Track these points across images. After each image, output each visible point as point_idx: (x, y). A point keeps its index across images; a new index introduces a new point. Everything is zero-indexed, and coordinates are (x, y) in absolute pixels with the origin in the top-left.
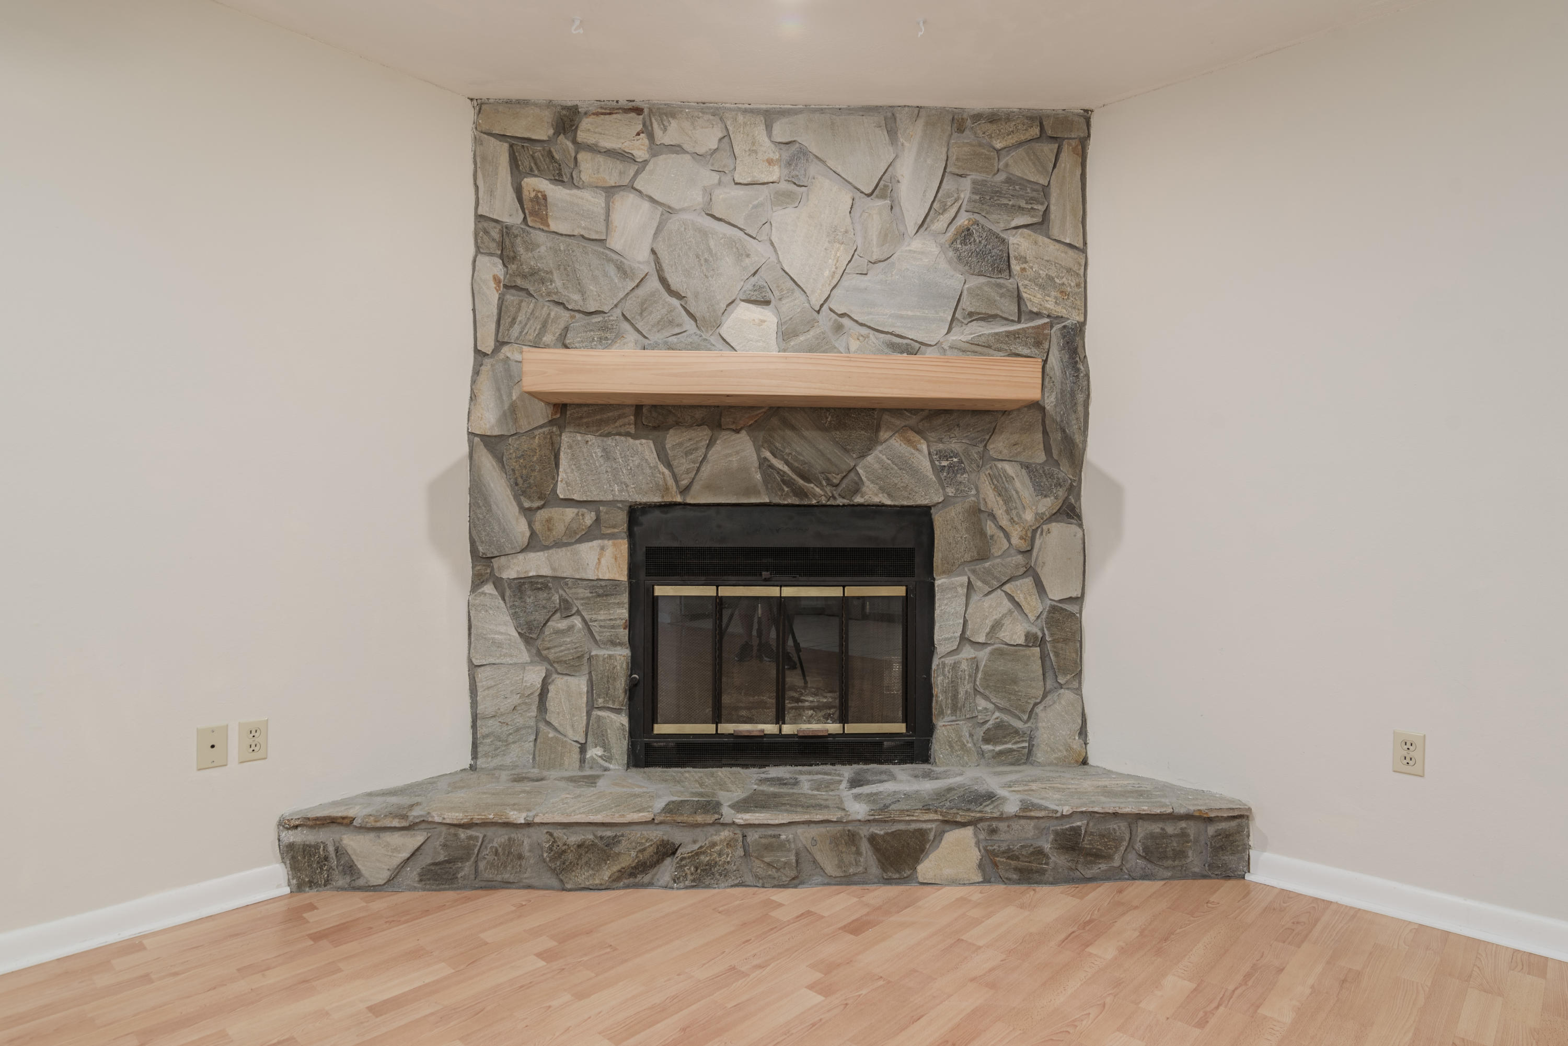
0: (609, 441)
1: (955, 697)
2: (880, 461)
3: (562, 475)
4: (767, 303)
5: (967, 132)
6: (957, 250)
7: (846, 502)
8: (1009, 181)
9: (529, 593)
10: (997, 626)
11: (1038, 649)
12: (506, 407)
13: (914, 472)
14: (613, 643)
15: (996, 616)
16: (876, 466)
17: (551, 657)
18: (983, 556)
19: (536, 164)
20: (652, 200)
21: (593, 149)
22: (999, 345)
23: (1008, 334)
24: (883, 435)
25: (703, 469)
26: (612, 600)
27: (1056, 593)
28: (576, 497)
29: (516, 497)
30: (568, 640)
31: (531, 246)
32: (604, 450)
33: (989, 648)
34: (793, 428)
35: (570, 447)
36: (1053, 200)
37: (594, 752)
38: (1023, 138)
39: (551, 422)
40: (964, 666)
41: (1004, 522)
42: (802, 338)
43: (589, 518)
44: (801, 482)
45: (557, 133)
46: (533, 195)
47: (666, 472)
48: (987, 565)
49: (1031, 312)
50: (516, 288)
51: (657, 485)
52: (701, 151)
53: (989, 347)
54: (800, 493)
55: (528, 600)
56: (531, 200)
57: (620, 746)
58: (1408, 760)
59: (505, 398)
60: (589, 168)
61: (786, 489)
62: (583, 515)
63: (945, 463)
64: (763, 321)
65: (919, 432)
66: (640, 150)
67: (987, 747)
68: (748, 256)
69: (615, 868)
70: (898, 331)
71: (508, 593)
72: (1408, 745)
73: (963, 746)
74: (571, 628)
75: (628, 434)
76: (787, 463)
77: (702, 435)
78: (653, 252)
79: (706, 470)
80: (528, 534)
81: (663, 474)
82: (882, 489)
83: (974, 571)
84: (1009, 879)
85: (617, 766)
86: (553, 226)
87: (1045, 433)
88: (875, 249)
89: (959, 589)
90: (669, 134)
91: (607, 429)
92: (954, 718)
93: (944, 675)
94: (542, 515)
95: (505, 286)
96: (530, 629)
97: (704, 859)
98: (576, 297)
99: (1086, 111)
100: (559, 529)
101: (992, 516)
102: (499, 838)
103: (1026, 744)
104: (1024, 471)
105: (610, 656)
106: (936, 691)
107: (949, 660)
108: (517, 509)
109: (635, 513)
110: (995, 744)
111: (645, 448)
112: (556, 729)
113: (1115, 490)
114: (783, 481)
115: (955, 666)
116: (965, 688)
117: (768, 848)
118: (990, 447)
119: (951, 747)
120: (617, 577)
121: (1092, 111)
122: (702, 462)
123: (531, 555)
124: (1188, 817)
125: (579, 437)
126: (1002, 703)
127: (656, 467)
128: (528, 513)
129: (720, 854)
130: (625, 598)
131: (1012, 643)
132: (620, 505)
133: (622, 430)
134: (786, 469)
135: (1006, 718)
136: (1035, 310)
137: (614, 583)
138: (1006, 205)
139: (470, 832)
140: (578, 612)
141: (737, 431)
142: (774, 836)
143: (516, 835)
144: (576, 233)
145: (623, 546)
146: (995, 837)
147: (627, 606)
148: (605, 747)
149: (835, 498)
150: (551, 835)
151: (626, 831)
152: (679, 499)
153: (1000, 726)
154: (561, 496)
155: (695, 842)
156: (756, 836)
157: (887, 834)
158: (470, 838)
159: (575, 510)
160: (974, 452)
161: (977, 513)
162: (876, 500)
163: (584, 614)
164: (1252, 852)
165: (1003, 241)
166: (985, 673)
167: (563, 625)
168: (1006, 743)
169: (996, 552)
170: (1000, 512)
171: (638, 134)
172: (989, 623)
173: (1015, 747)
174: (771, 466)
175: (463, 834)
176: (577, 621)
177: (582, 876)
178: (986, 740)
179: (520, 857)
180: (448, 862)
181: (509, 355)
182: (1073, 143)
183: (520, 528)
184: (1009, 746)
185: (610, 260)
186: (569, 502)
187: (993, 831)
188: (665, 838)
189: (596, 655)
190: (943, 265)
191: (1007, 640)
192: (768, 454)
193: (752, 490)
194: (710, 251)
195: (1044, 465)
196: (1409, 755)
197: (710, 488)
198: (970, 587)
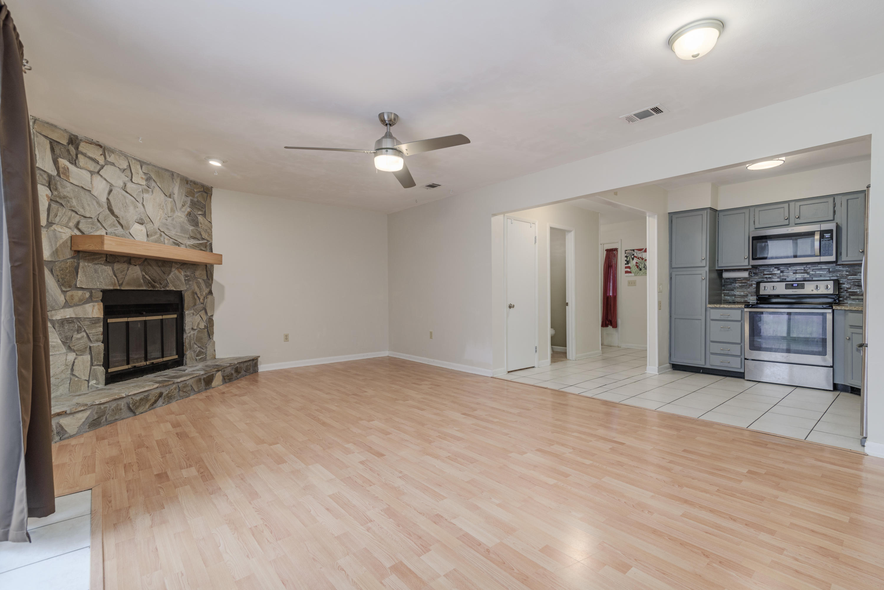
0: (97, 266)
1: (190, 345)
2: (173, 277)
3: (79, 278)
4: (142, 224)
5: (189, 185)
6: (188, 218)
7: (164, 289)
8: (197, 201)
9: (66, 324)
10: (199, 324)
11: (206, 329)
12: (54, 249)
13: (180, 280)
14: (97, 341)
15: (198, 321)
16: (172, 279)
17: (75, 349)
18: (195, 305)
19: (62, 153)
20: (105, 180)
21: (85, 155)
22: (198, 247)
23: (200, 244)
24: (173, 269)
26: (97, 325)
27: (209, 315)
28: (83, 287)
29: (60, 286)
30: (82, 341)
31: (64, 187)
32: (95, 269)
33: (197, 330)
34: (151, 266)
35: (83, 268)
36: (206, 209)
37: (93, 382)
38: (200, 190)
39: (72, 258)
40: (192, 336)
41: (199, 295)
42: (153, 237)
43: (87, 295)
44: (153, 283)
45: (70, 144)
46: (63, 166)
47: (115, 278)
48: (196, 307)
50: (57, 202)
51: (112, 283)
52: (121, 167)
53: (196, 247)
54: (153, 286)
55: (66, 328)
56: (62, 168)
57: (102, 378)
58: (286, 339)
59: (53, 245)
60: (82, 160)
61: (150, 285)
62: (85, 293)
63: (187, 278)
64: (142, 230)
65: (181, 269)
66: (101, 161)
67: (197, 358)
68: (137, 208)
69: (150, 404)
70: (176, 239)
71: (57, 325)
72: (286, 336)
73: (193, 359)
74: (83, 337)
75: (101, 264)
76: (149, 277)
77: (125, 266)
78: (108, 199)
79: (127, 278)
80: (64, 301)
81: (114, 279)
82: (173, 286)
83: (193, 309)
85: (101, 385)
86: (71, 181)
87: (207, 271)
88: (169, 213)
89: (190, 314)
90: (111, 158)
91: (96, 262)
92: (190, 351)
93: (188, 339)
94: (69, 294)
95: (51, 200)
96: (67, 339)
97: (170, 395)
98: (81, 210)
99: (212, 187)
100: (76, 299)
101: (196, 294)
102: (114, 405)
103: (205, 355)
104: (203, 281)
105: (98, 345)
106: (185, 344)
107: (189, 335)
108: (60, 292)
109: (104, 292)
111: (108, 269)
112: (77, 377)
113: (222, 287)
114: (148, 282)
115: (190, 336)
116: (192, 342)
117: (184, 387)
118: (195, 274)
119: (190, 359)
120: (100, 316)
121: (213, 187)
122: (126, 276)
123: (67, 310)
125: (86, 264)
126: (199, 345)
127: (112, 276)
128: (64, 292)
129: (173, 392)
130: (102, 324)
131: (202, 328)
132: (98, 290)
133: (99, 262)
134: (149, 279)
135: (201, 349)
136: (204, 238)
137: (98, 319)
138: (197, 208)
140: (85, 331)
141: (136, 265)
142: (185, 384)
143: (119, 402)
144: (80, 185)
145: (101, 304)
146: (225, 373)
147: (102, 327)
148: (97, 379)
149: (161, 288)
150: (132, 398)
151: (150, 392)
152: (118, 288)
153: (199, 351)
154: (78, 286)
155: (167, 391)
156: (181, 385)
157: (206, 377)
158: (105, 407)
159: (82, 292)
160: (193, 275)
161: (194, 293)
162: (172, 289)
163: (87, 331)
164: (258, 366)
165: (197, 218)
166: (196, 337)
167: (79, 336)
168: (200, 356)
169: (197, 303)
170: (198, 293)
171: (101, 155)
172: (197, 323)
173: (203, 356)
174: (145, 278)
175: (102, 407)
176: (84, 334)
177: (141, 410)
178: (197, 356)
179: (121, 409)
180: (98, 418)
181: (56, 229)
182: (210, 194)
183: (61, 299)
184: (201, 357)
185: (94, 199)
186: (82, 289)
187: (224, 371)
189: (94, 346)
190: (186, 221)
191: (200, 328)
192: (144, 274)
193: (141, 285)
194: (126, 203)
195: (206, 279)
196: (286, 338)
197: (128, 284)
198: (193, 314)
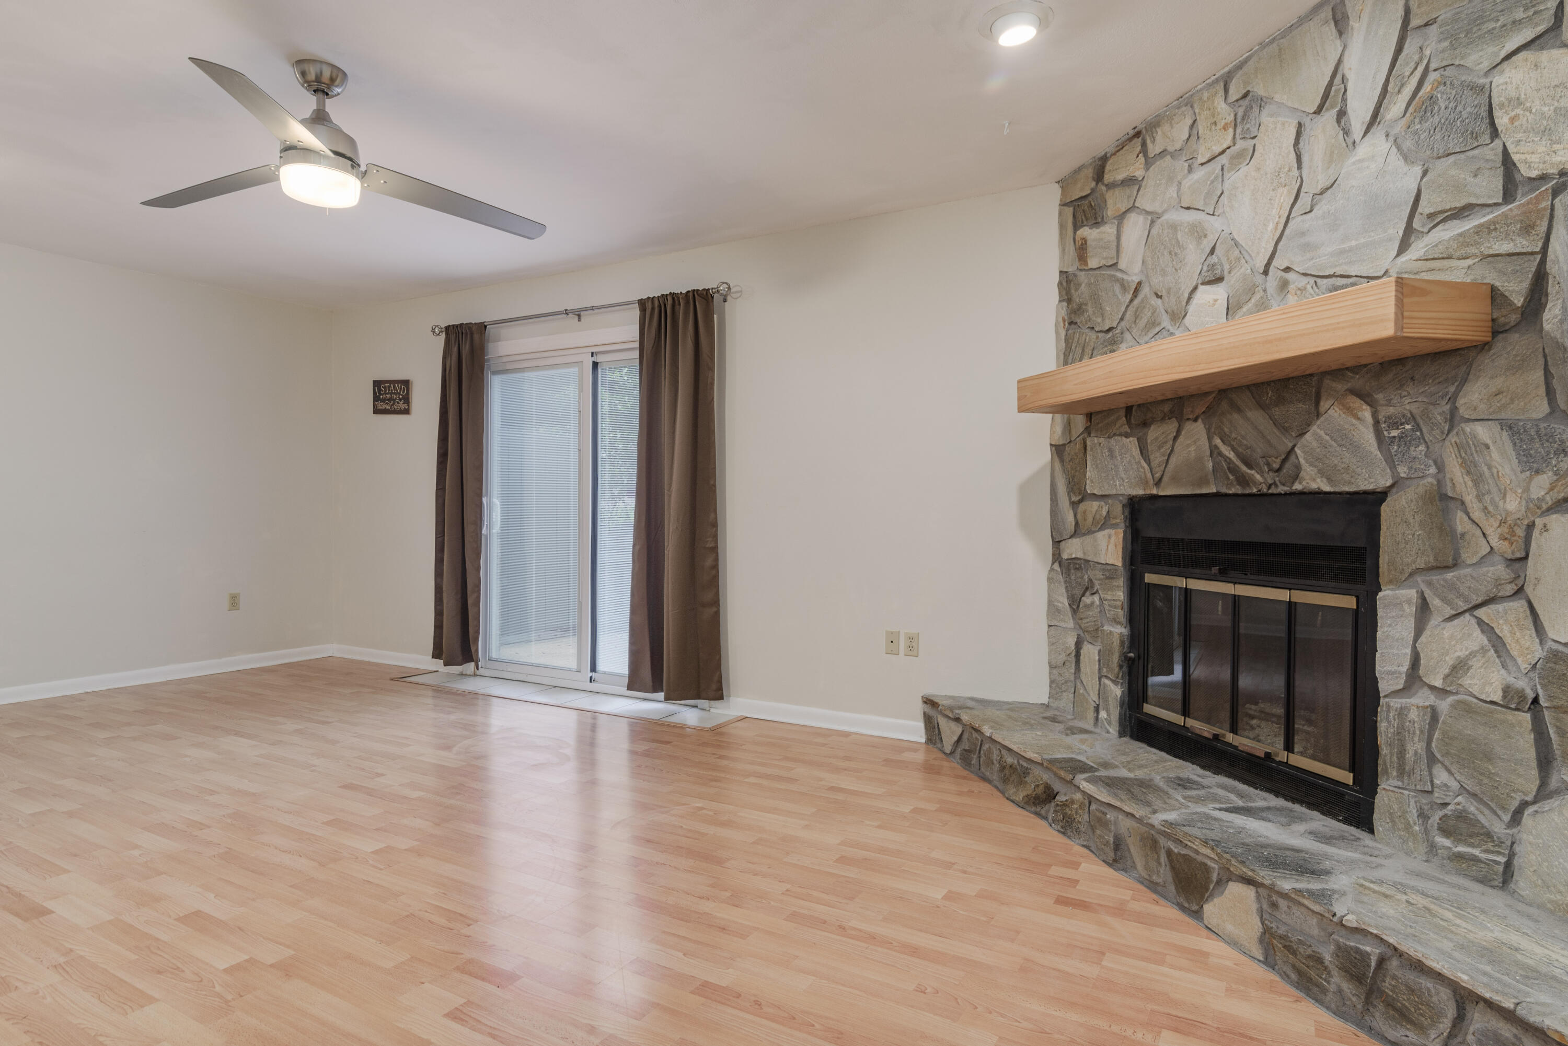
0: (1112, 442)
1: (1401, 757)
2: (1318, 438)
3: (1088, 474)
4: (1220, 279)
7: (1287, 489)
9: (1072, 571)
10: (1460, 667)
11: (1528, 716)
12: (1066, 420)
13: (1355, 448)
14: (1118, 621)
15: (1461, 652)
16: (1315, 444)
17: (1082, 625)
18: (1447, 562)
19: (1085, 216)
20: (1145, 212)
21: (1113, 185)
22: (1462, 252)
23: (1478, 230)
24: (1322, 405)
25: (1170, 461)
26: (1116, 583)
27: (1561, 631)
28: (1096, 492)
29: (1069, 494)
30: (1092, 614)
31: (1079, 285)
32: (1110, 450)
33: (1451, 699)
34: (1239, 410)
35: (1092, 449)
37: (1103, 715)
39: (1085, 430)
40: (1413, 715)
41: (1477, 515)
42: (1245, 309)
43: (1104, 510)
44: (1244, 468)
45: (1097, 184)
46: (1081, 242)
47: (1146, 466)
48: (1452, 576)
49: (1530, 179)
50: (1072, 323)
51: (1141, 478)
52: (1178, 146)
53: (1449, 258)
54: (1243, 481)
55: (1073, 578)
56: (1081, 247)
57: (1111, 715)
60: (1111, 203)
61: (1231, 477)
62: (1101, 507)
63: (1394, 433)
64: (1217, 300)
65: (1362, 395)
66: (1139, 169)
67: (1443, 841)
68: (1207, 235)
70: (1340, 271)
71: (1065, 570)
73: (1408, 827)
74: (1094, 604)
76: (1233, 449)
77: (1172, 427)
78: (1144, 259)
79: (1173, 462)
80: (1074, 523)
81: (1144, 468)
82: (1321, 472)
83: (1430, 584)
84: (1288, 976)
85: (1114, 730)
86: (1090, 264)
87: (1547, 368)
88: (1322, 176)
89: (1406, 607)
90: (1157, 144)
91: (1111, 431)
92: (1400, 784)
93: (1389, 722)
94: (1081, 507)
95: (1068, 324)
96: (1074, 602)
97: (1068, 811)
98: (1100, 320)
100: (1090, 519)
101: (1462, 505)
103: (1503, 860)
104: (1505, 434)
105: (1111, 632)
106: (1382, 740)
107: (1395, 703)
108: (1069, 504)
110: (1458, 841)
111: (1133, 445)
112: (1084, 687)
114: (1229, 468)
115: (1401, 713)
118: (1461, 402)
119: (1393, 821)
120: (1117, 563)
122: (1169, 455)
123: (1075, 541)
125: (1096, 440)
126: (1470, 785)
127: (1139, 463)
128: (1074, 506)
129: (1077, 812)
130: (1124, 582)
131: (1483, 697)
132: (1121, 498)
133: (1119, 430)
134: (1231, 455)
135: (1472, 808)
136: (1534, 174)
137: (1116, 568)
138: (1492, 31)
140: (1097, 591)
141: (1196, 420)
142: (1103, 814)
143: (990, 746)
144: (1100, 264)
145: (1121, 534)
147: (1126, 589)
148: (1109, 712)
149: (1276, 486)
151: (1032, 767)
152: (1155, 492)
153: (1464, 817)
154: (1089, 492)
155: (1063, 794)
156: (1094, 808)
157: (1179, 853)
158: (978, 740)
159: (1097, 503)
160: (1439, 412)
161: (1441, 500)
162: (1314, 486)
163: (1100, 593)
166: (1446, 733)
167: (1090, 601)
168: (1472, 845)
169: (1470, 557)
170: (1470, 499)
171: (1138, 156)
172: (1450, 660)
173: (1483, 856)
174: (1220, 454)
175: (974, 736)
176: (1097, 599)
177: (1011, 790)
178: (1445, 831)
179: (992, 764)
180: (970, 752)
183: (1071, 519)
184: (1476, 852)
185: (1119, 280)
186: (1094, 496)
188: (1050, 783)
189: (1104, 631)
190: (1394, 163)
191: (1475, 690)
192: (1218, 441)
193: (1203, 481)
194: (1178, 241)
195: (1546, 418)
197: (1175, 479)
198: (1424, 608)
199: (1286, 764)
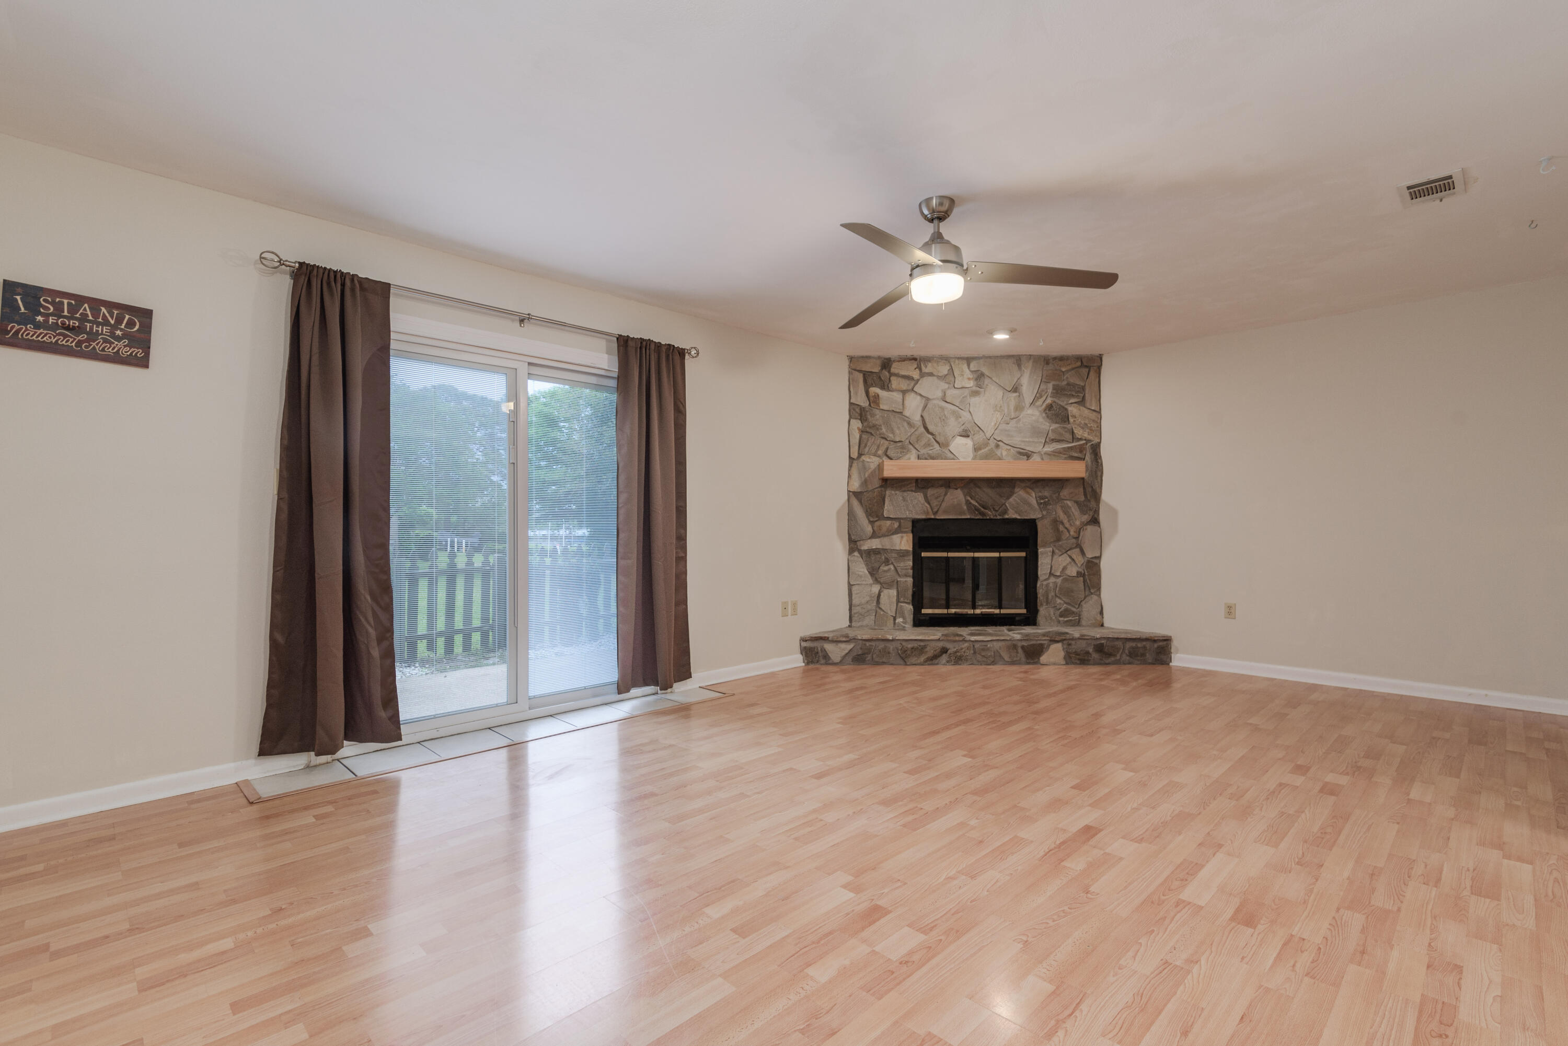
0: (905, 494)
1: (1047, 598)
2: (1015, 500)
3: (886, 508)
4: (968, 436)
5: (1051, 365)
6: (1046, 413)
7: (1001, 517)
8: (1068, 384)
9: (872, 555)
10: (1065, 568)
11: (1082, 578)
12: (863, 479)
13: (1029, 505)
14: (906, 576)
15: (1064, 564)
16: (1014, 503)
17: (882, 581)
18: (1059, 539)
19: (874, 382)
20: (921, 395)
21: (897, 375)
22: (1065, 452)
23: (1069, 448)
24: (1016, 490)
25: (942, 504)
26: (906, 558)
27: (1089, 555)
28: (891, 516)
29: (867, 517)
30: (888, 574)
31: (873, 415)
32: (903, 497)
33: (1062, 578)
34: (979, 488)
35: (889, 496)
36: (1087, 392)
37: (899, 620)
38: (1074, 366)
39: (881, 486)
40: (1051, 585)
41: (1067, 525)
42: (983, 451)
43: (896, 525)
44: (982, 509)
45: (882, 369)
46: (873, 394)
47: (928, 506)
48: (1060, 543)
49: (1078, 438)
50: (867, 432)
51: (924, 511)
52: (940, 374)
53: (1061, 453)
54: (983, 514)
55: (873, 558)
56: (873, 397)
57: (910, 618)
58: (1230, 613)
59: (862, 476)
60: (895, 382)
61: (977, 512)
62: (894, 524)
63: (1042, 501)
64: (966, 444)
65: (1032, 489)
66: (916, 374)
67: (1061, 619)
68: (960, 417)
69: (925, 657)
70: (1022, 447)
71: (864, 555)
72: (1230, 607)
73: (1051, 619)
74: (889, 570)
75: (912, 491)
76: (977, 502)
77: (942, 490)
78: (922, 416)
79: (944, 505)
80: (872, 531)
81: (927, 507)
82: (1016, 512)
83: (1055, 546)
84: (1076, 663)
85: (909, 625)
86: (882, 407)
87: (1084, 488)
88: (1012, 414)
89: (1049, 553)
90: (928, 369)
91: (904, 489)
92: (1047, 607)
93: (1043, 589)
94: (877, 524)
95: (862, 431)
96: (873, 570)
97: (958, 654)
98: (891, 435)
99: (1100, 355)
100: (884, 529)
101: (1062, 523)
102: (881, 645)
103: (1077, 618)
104: (1076, 504)
105: (906, 581)
106: (1039, 596)
107: (1045, 583)
108: (867, 521)
109: (915, 522)
110: (1064, 617)
111: (920, 496)
112: (883, 611)
113: (1114, 512)
114: (975, 509)
115: (1047, 585)
116: (1052, 594)
117: (983, 650)
118: (1061, 494)
119: (1046, 619)
120: (909, 549)
121: (1103, 355)
122: (942, 502)
123: (874, 540)
124: (1147, 639)
125: (893, 492)
126: (1067, 601)
127: (924, 504)
128: (872, 523)
129: (964, 652)
130: (911, 558)
131: (1071, 575)
132: (909, 519)
133: (910, 489)
134: (976, 504)
135: (1069, 607)
136: (1079, 437)
137: (907, 551)
138: (1067, 394)
139: (870, 643)
140: (892, 563)
141: (956, 489)
142: (985, 645)
143: (888, 644)
144: (891, 409)
145: (911, 535)
146: (1070, 647)
147: (912, 560)
148: (904, 618)
149: (996, 516)
150: (901, 644)
151: (928, 643)
152: (933, 517)
153: (1066, 610)
154: (885, 516)
155: (955, 648)
156: (978, 645)
157: (1028, 645)
158: (870, 645)
159: (890, 522)
160: (1054, 496)
161: (1056, 522)
162: (1014, 516)
163: (895, 564)
164: (1173, 655)
165: (1066, 409)
166: (1060, 588)
167: (886, 568)
168: (1068, 617)
169: (1064, 537)
170: (1065, 521)
171: (915, 369)
172: (1061, 567)
173: (1073, 619)
174: (970, 503)
175: (868, 644)
176: (892, 567)
177: (913, 660)
178: (1061, 616)
179: (889, 653)
180: (862, 654)
181: (864, 459)
182: (1095, 368)
183: (869, 529)
184: (1070, 618)
185: (905, 420)
186: (889, 518)
187: (1070, 645)
188: (944, 646)
189: (900, 581)
190: (1041, 420)
191: (1069, 574)
192: (969, 498)
193: (963, 513)
194: (945, 416)
195: (1084, 501)
196: (1230, 611)
197: (945, 512)
198: (1053, 552)
199: (1000, 614)
